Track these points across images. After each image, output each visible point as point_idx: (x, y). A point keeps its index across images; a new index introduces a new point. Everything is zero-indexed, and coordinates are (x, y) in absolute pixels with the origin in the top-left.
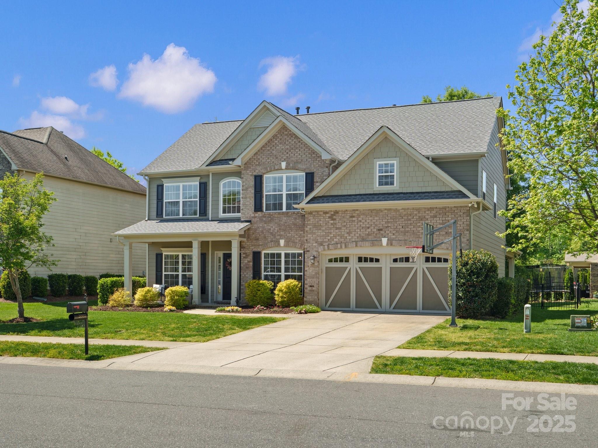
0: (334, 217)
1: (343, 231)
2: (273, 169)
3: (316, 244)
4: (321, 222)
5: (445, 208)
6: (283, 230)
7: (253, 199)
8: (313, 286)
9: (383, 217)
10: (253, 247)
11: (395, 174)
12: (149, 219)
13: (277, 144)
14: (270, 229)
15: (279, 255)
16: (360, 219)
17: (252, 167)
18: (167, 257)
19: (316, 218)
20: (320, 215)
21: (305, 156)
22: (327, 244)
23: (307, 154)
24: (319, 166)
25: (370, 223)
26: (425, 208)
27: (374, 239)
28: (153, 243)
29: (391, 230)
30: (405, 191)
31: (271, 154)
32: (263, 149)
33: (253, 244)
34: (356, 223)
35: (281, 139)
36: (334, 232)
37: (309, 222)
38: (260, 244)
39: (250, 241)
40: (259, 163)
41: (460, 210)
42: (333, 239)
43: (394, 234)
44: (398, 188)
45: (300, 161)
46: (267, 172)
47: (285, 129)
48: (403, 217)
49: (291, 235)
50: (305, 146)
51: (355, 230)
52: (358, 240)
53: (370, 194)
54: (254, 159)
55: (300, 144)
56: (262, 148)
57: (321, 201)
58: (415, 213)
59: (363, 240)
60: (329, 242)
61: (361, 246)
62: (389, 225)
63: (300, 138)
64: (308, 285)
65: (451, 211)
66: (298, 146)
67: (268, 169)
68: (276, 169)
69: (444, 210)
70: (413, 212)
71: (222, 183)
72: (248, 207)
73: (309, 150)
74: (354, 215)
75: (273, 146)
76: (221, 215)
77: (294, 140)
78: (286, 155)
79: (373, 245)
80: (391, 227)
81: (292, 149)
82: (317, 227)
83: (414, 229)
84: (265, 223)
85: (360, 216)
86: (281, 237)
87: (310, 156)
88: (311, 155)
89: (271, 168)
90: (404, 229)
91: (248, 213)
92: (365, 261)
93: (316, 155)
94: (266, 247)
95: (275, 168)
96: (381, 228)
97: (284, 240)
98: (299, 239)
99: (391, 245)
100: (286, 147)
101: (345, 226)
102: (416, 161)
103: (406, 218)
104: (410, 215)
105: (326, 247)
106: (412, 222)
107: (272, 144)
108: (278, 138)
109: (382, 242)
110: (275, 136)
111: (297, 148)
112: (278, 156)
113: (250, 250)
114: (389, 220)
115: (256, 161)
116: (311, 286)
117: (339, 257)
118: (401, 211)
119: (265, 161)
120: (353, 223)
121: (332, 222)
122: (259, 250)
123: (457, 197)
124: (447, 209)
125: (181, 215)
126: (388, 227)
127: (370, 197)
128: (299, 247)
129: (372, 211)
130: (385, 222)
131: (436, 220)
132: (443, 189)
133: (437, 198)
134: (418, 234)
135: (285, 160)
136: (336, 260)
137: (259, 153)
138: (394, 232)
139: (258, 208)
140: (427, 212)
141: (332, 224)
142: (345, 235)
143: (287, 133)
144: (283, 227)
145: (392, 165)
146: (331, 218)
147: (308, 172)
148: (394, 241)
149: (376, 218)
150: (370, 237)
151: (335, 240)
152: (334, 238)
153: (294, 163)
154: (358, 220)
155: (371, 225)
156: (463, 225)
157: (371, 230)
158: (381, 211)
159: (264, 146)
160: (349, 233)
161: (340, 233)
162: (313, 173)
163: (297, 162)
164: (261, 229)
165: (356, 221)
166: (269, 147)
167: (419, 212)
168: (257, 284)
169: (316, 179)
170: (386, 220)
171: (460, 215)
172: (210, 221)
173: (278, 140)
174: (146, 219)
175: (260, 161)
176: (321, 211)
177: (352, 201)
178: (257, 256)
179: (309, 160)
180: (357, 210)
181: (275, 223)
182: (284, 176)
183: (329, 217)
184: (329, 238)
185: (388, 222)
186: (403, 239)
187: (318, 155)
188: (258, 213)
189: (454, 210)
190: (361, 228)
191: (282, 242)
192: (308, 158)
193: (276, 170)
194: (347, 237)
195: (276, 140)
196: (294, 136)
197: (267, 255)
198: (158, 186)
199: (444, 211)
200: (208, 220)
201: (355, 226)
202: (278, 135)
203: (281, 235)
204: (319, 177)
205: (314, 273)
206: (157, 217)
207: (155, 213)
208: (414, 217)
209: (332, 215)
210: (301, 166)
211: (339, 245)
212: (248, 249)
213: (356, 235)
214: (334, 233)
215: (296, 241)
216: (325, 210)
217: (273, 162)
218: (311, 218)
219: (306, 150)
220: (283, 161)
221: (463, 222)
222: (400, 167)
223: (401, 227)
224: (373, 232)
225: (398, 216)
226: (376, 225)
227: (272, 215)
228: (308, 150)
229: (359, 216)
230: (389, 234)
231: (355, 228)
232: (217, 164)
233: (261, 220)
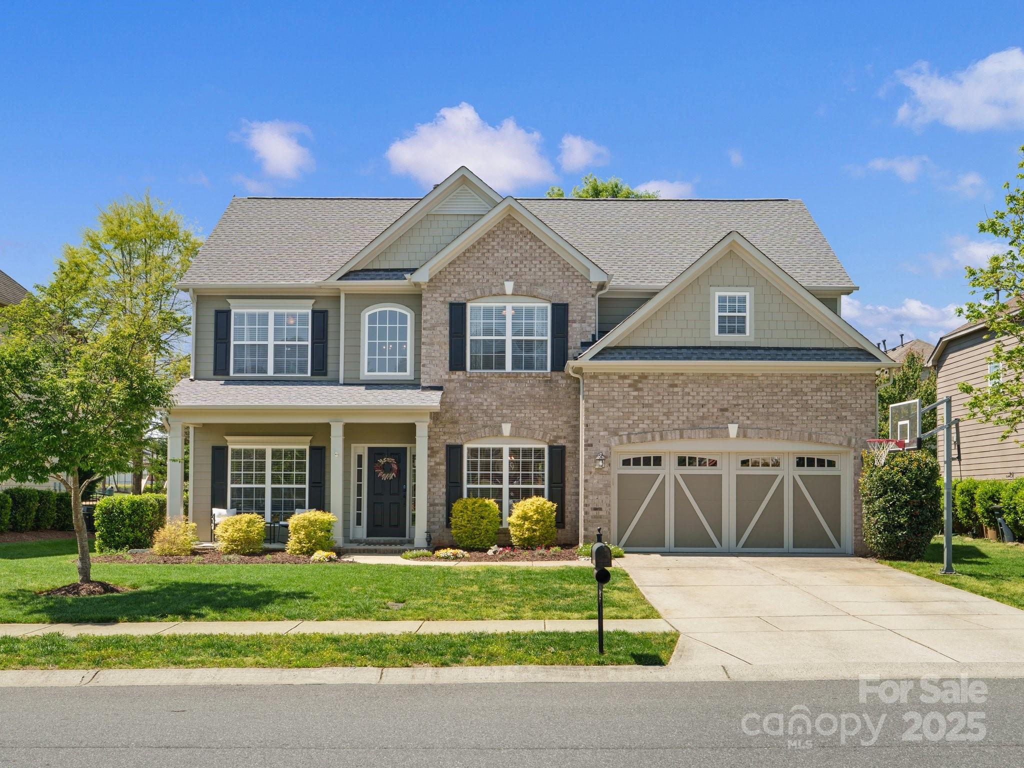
0: (640, 385)
1: (657, 410)
2: (487, 293)
3: (606, 433)
4: (616, 394)
5: (835, 376)
6: (509, 406)
7: (446, 348)
8: (601, 509)
9: (729, 387)
10: (446, 437)
11: (747, 314)
12: (195, 379)
13: (496, 247)
14: (482, 404)
15: (498, 452)
16: (686, 390)
17: (444, 288)
18: (237, 453)
19: (605, 385)
20: (613, 381)
21: (551, 273)
22: (626, 433)
23: (556, 270)
24: (577, 293)
25: (705, 398)
26: (801, 375)
27: (714, 426)
28: (204, 425)
29: (743, 410)
30: (764, 344)
31: (484, 266)
32: (467, 255)
33: (446, 430)
34: (680, 398)
35: (503, 240)
36: (638, 412)
37: (591, 393)
38: (462, 430)
39: (440, 426)
40: (459, 280)
41: (861, 381)
42: (638, 424)
43: (748, 418)
44: (752, 339)
45: (542, 281)
46: (476, 298)
47: (511, 221)
48: (765, 390)
49: (523, 415)
50: (550, 255)
51: (679, 409)
52: (685, 426)
53: (704, 348)
54: (450, 272)
55: (541, 251)
56: (464, 253)
57: (616, 355)
58: (785, 382)
59: (694, 427)
60: (630, 430)
61: (690, 438)
62: (740, 402)
63: (541, 241)
64: (591, 506)
65: (845, 382)
66: (537, 255)
67: (478, 292)
68: (493, 293)
69: (834, 379)
70: (782, 380)
71: (366, 314)
72: (437, 362)
73: (559, 263)
74: (676, 382)
75: (488, 251)
76: (365, 374)
77: (530, 244)
78: (514, 270)
79: (712, 436)
80: (743, 405)
81: (526, 259)
82: (607, 401)
83: (784, 410)
84: (471, 393)
85: (687, 384)
86: (505, 418)
87: (560, 273)
88: (564, 273)
89: (483, 291)
90: (766, 410)
91: (436, 373)
92: (690, 464)
93: (573, 272)
94: (472, 435)
95: (491, 291)
96: (725, 406)
97: (510, 425)
98: (541, 422)
99: (745, 436)
100: (514, 255)
101: (659, 402)
102: (783, 295)
103: (768, 390)
104: (777, 385)
105: (625, 438)
106: (780, 398)
107: (487, 247)
108: (498, 237)
109: (728, 431)
110: (491, 234)
111: (535, 258)
112: (498, 270)
113: (440, 441)
114: (740, 394)
115: (452, 277)
116: (595, 509)
117: (642, 456)
118: (760, 378)
119: (471, 277)
120: (675, 397)
121: (636, 393)
122: (459, 442)
123: (858, 359)
124: (839, 378)
125: (270, 372)
126: (738, 405)
127: (706, 352)
128: (540, 437)
129: (709, 376)
130: (733, 396)
131: (821, 396)
132: (829, 345)
133: (825, 359)
134: (791, 418)
135: (511, 278)
136: (637, 462)
137: (458, 262)
138: (748, 414)
139: (457, 362)
140: (805, 382)
141: (635, 398)
142: (660, 418)
143: (515, 229)
144: (507, 400)
145: (743, 300)
146: (634, 386)
147: (556, 302)
148: (749, 430)
149: (716, 390)
150: (705, 422)
151: (641, 426)
152: (640, 422)
153: (529, 284)
154: (683, 391)
155: (708, 401)
156: (866, 406)
157: (708, 409)
158: (725, 376)
159: (468, 250)
160: (668, 414)
161: (651, 414)
162: (567, 305)
163: (535, 284)
164: (462, 404)
165: (680, 394)
166: (479, 252)
167: (792, 381)
168: (480, 506)
169: (573, 315)
170: (735, 394)
171: (861, 389)
172: (341, 385)
173: (497, 240)
174: (192, 377)
175: (461, 277)
176: (615, 374)
177: (677, 359)
178: (454, 452)
179: (559, 281)
180: (682, 374)
181: (492, 392)
182: (509, 307)
183: (630, 386)
184: (630, 422)
185: (738, 397)
186: (764, 426)
187: (576, 274)
188: (457, 373)
189: (851, 381)
190: (690, 406)
191: (506, 428)
192: (557, 277)
193: (495, 295)
194: (665, 422)
195: (493, 241)
196: (529, 236)
197: (473, 452)
198: (218, 313)
199: (833, 381)
200: (335, 382)
201: (678, 403)
202: (498, 232)
203: (503, 416)
204: (579, 312)
205: (601, 486)
206: (215, 374)
207: (211, 367)
208: (784, 390)
209: (635, 381)
210: (544, 291)
211: (649, 436)
212: (436, 439)
213: (681, 418)
214: (640, 414)
215: (533, 427)
216: (622, 372)
217: (488, 281)
218: (595, 385)
219: (552, 262)
220: (507, 280)
221: (866, 400)
222: (756, 303)
223: (761, 406)
224: (711, 414)
225: (755, 386)
226: (717, 402)
227: (485, 378)
228: (557, 262)
229: (685, 384)
230: (741, 418)
231: (677, 406)
232: (360, 277)
233: (463, 385)
